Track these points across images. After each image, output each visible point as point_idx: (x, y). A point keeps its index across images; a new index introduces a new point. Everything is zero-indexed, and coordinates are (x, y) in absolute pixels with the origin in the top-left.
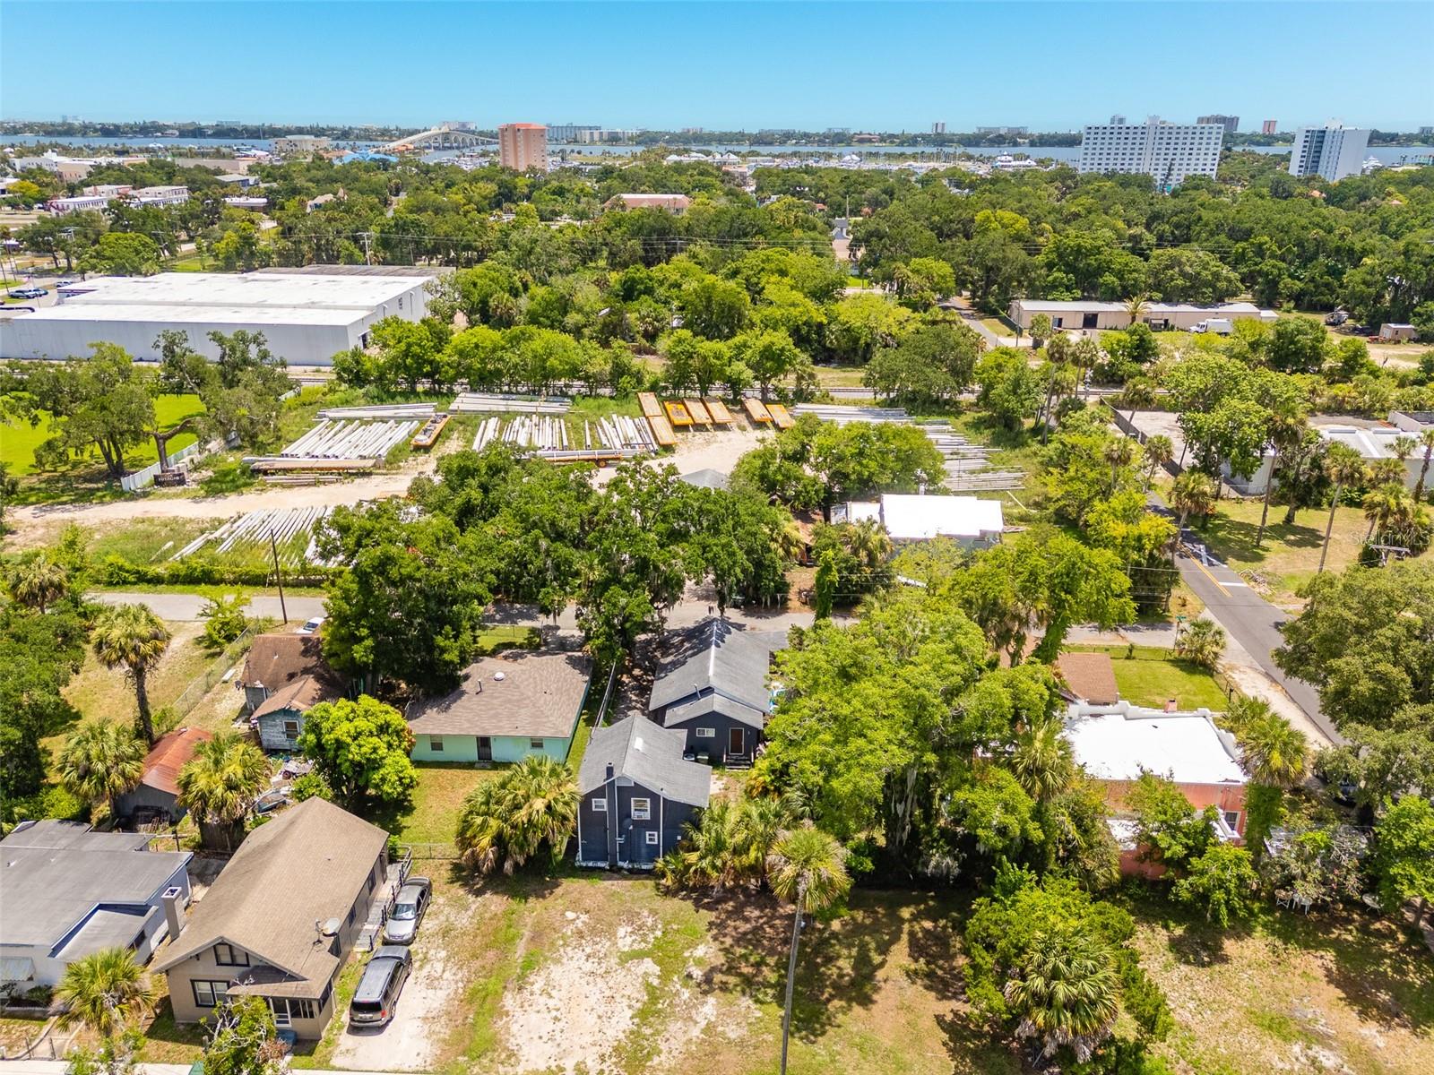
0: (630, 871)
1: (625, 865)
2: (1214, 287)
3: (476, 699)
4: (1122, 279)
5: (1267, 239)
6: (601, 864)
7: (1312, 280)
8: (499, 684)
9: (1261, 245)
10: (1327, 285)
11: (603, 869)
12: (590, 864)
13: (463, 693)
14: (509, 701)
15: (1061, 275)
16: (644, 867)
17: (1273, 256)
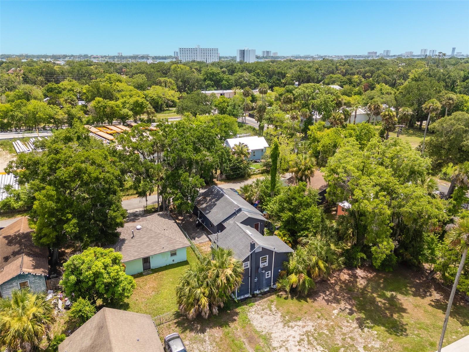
0: (261, 293)
1: (257, 292)
2: (254, 83)
3: (133, 240)
4: (228, 82)
5: (259, 71)
6: (246, 296)
7: (274, 82)
8: (141, 231)
9: (258, 73)
10: (278, 83)
11: (248, 298)
12: (242, 297)
13: (124, 240)
14: (151, 237)
15: (210, 82)
16: (266, 290)
17: (262, 76)
